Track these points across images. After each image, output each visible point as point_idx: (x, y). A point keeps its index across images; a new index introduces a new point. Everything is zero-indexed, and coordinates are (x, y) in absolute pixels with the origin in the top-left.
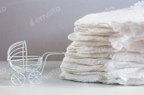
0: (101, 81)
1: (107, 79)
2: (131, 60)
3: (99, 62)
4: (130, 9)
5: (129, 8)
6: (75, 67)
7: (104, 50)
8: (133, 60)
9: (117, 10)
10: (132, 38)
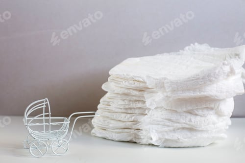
0: (134, 140)
1: (141, 139)
2: (167, 118)
3: (133, 118)
4: (179, 55)
5: (178, 53)
6: (108, 123)
7: (140, 105)
8: (169, 118)
9: (165, 54)
10: (167, 96)
